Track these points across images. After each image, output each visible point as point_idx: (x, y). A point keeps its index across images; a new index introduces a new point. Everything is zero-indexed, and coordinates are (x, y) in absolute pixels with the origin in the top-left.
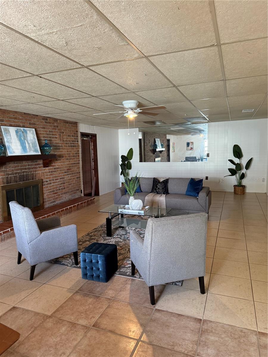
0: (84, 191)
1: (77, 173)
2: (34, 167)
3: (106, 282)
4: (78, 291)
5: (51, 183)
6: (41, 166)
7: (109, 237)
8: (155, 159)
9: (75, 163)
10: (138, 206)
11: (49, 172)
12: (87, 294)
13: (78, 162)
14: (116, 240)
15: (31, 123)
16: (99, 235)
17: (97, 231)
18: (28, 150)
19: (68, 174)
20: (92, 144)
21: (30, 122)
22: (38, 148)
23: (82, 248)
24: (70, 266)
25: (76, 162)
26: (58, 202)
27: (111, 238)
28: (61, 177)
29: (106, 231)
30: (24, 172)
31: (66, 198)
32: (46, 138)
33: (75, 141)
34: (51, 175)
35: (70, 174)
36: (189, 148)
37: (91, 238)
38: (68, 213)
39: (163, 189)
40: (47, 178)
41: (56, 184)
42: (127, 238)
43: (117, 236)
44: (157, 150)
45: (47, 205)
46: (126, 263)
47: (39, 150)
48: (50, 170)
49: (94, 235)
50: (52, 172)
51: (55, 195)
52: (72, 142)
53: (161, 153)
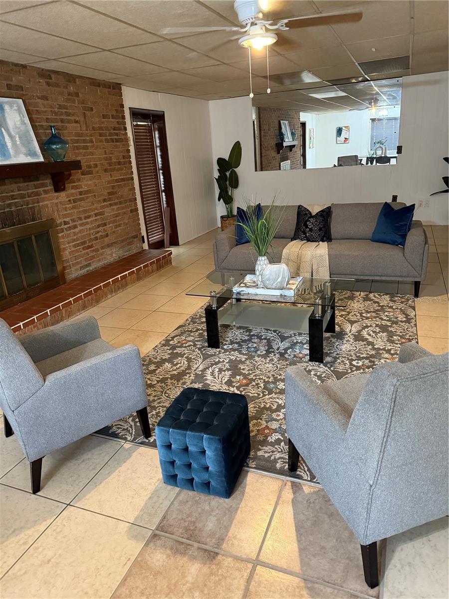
0: (148, 238)
1: (130, 200)
2: (33, 192)
3: (227, 498)
4: (158, 532)
5: (75, 227)
6: (48, 190)
7: (214, 350)
8: (280, 164)
9: (123, 180)
10: (279, 280)
11: (69, 200)
12: (182, 543)
13: (130, 176)
14: (232, 357)
15: (10, 85)
16: (191, 343)
17: (185, 332)
18: (11, 151)
19: (111, 205)
20: (157, 135)
21: (9, 83)
22: (35, 148)
23: (156, 382)
24: (132, 441)
25: (126, 175)
26: (95, 265)
27: (220, 353)
28: (96, 211)
29: (206, 334)
30: (10, 205)
31: (111, 255)
32: (52, 122)
33: (120, 129)
34: (74, 208)
35: (116, 204)
36: (342, 138)
37: (175, 351)
38: (119, 289)
39: (320, 229)
40: (65, 216)
41: (88, 226)
42: (256, 352)
43: (231, 347)
44: (285, 144)
45: (73, 273)
46: (267, 427)
47: (40, 151)
48: (72, 198)
49: (179, 345)
50: (75, 201)
51: (89, 250)
52: (112, 131)
53: (291, 150)
